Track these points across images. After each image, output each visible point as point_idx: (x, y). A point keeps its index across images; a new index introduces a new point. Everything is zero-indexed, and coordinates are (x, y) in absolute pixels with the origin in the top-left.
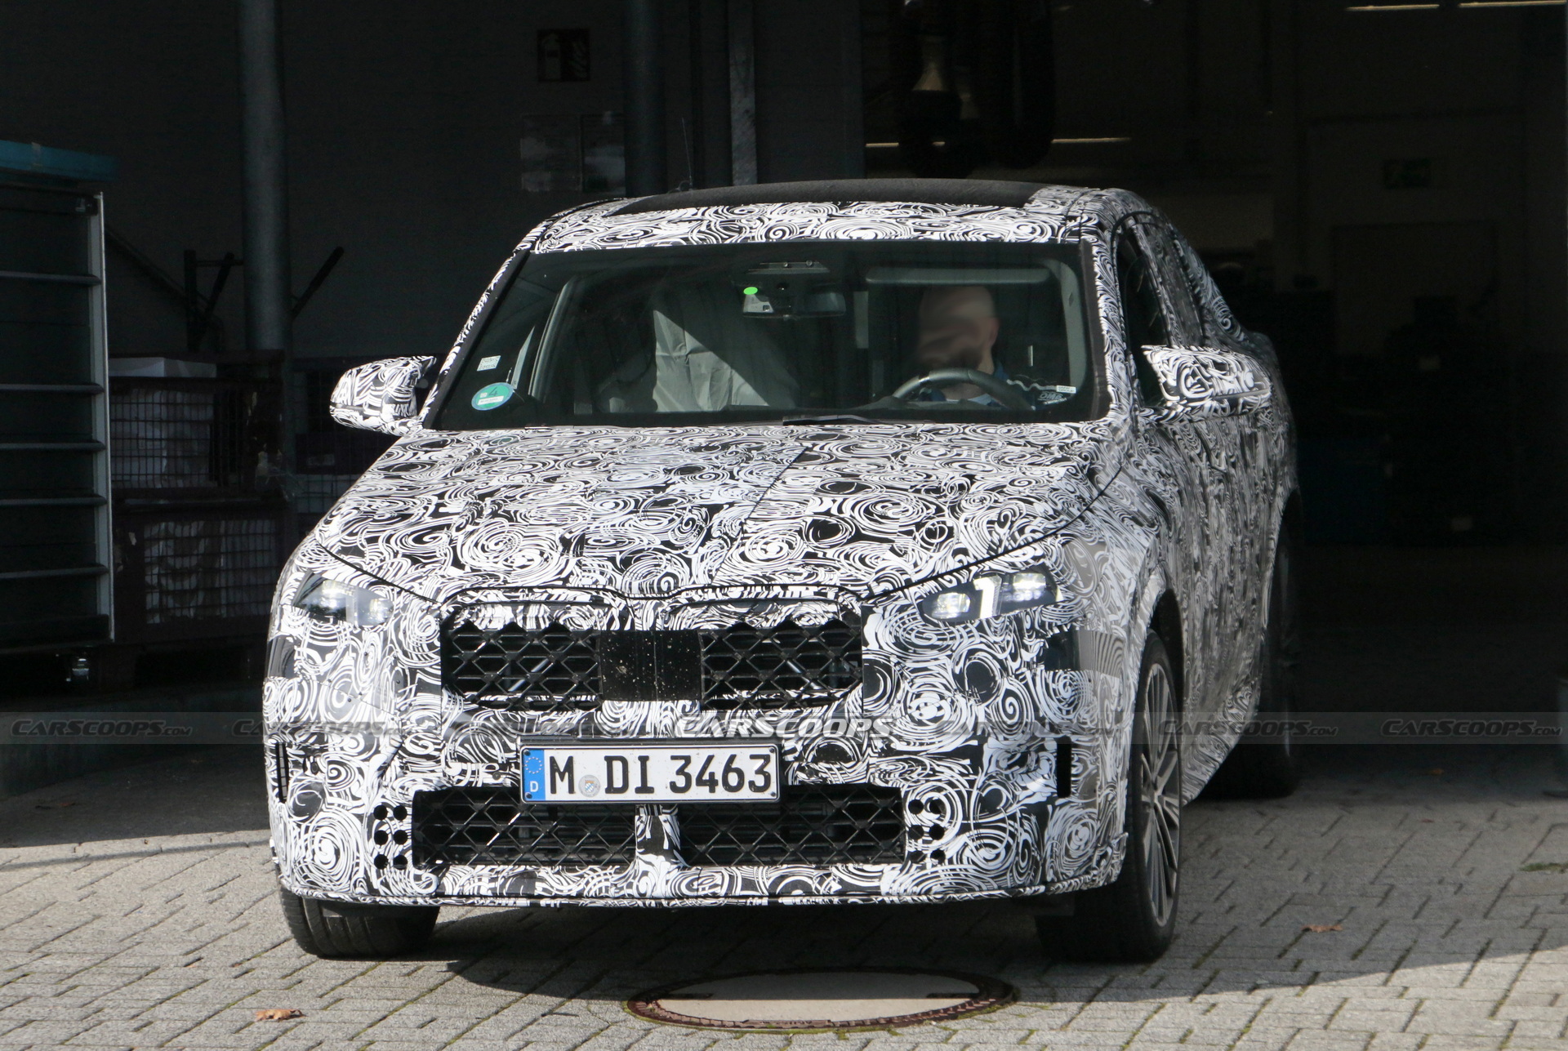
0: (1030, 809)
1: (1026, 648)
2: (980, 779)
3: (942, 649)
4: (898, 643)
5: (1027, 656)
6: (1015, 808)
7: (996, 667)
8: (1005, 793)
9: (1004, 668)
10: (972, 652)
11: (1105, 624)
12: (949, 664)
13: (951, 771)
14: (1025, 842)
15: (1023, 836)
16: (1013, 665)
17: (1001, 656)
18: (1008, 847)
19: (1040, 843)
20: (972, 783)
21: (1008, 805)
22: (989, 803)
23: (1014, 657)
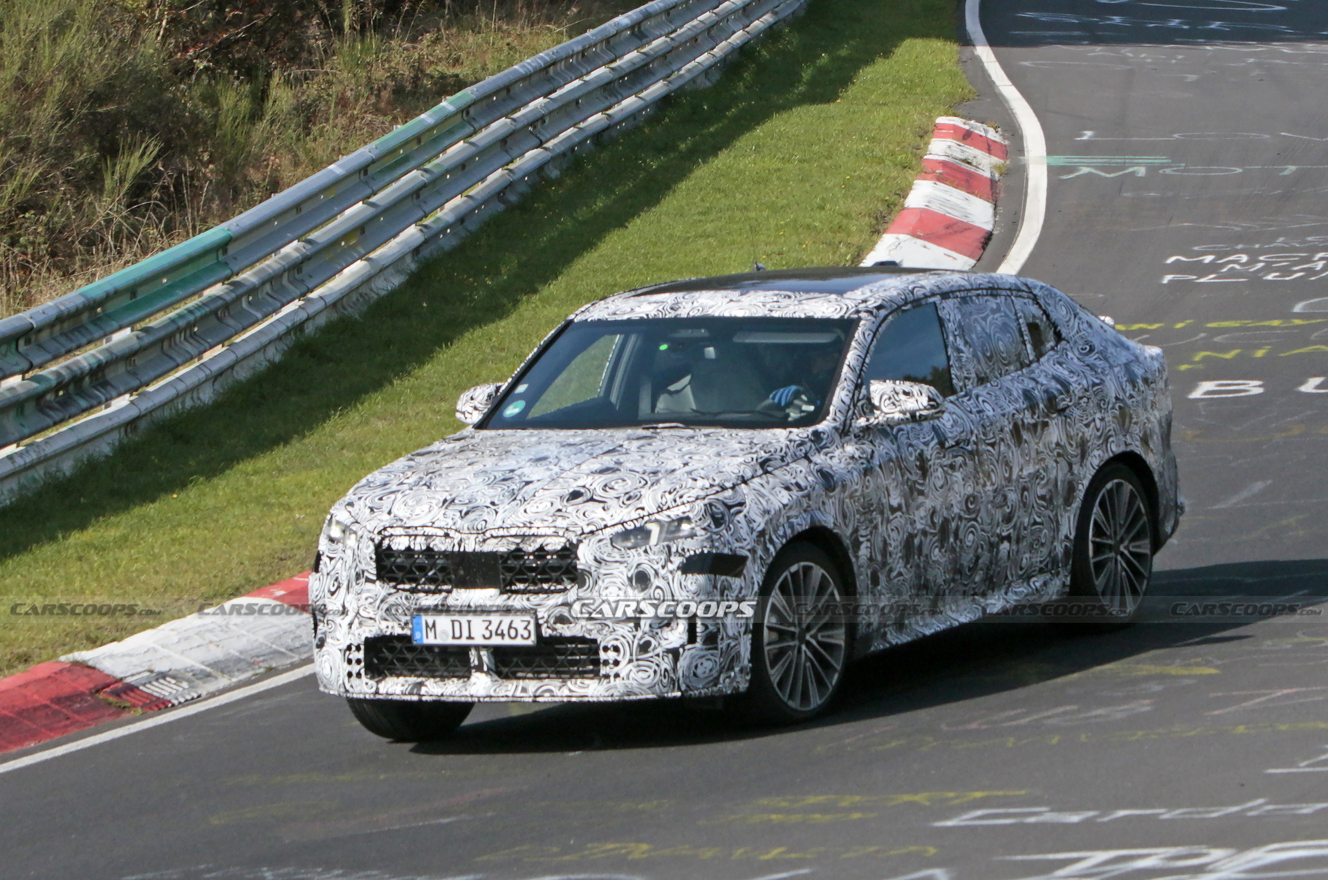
0: (668, 651)
1: (671, 562)
2: (639, 634)
3: (621, 563)
4: (596, 560)
5: (671, 567)
6: (659, 650)
7: (652, 573)
8: (654, 643)
9: (657, 573)
10: (639, 565)
11: (731, 550)
12: (625, 571)
13: (625, 630)
14: (666, 670)
15: (664, 666)
16: (662, 572)
17: (656, 567)
18: (655, 672)
19: (675, 669)
20: (634, 636)
21: (655, 648)
22: (645, 647)
23: (663, 567)
